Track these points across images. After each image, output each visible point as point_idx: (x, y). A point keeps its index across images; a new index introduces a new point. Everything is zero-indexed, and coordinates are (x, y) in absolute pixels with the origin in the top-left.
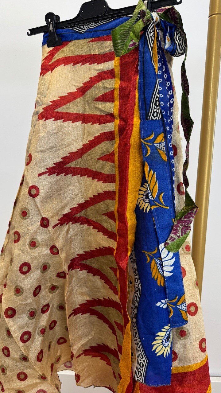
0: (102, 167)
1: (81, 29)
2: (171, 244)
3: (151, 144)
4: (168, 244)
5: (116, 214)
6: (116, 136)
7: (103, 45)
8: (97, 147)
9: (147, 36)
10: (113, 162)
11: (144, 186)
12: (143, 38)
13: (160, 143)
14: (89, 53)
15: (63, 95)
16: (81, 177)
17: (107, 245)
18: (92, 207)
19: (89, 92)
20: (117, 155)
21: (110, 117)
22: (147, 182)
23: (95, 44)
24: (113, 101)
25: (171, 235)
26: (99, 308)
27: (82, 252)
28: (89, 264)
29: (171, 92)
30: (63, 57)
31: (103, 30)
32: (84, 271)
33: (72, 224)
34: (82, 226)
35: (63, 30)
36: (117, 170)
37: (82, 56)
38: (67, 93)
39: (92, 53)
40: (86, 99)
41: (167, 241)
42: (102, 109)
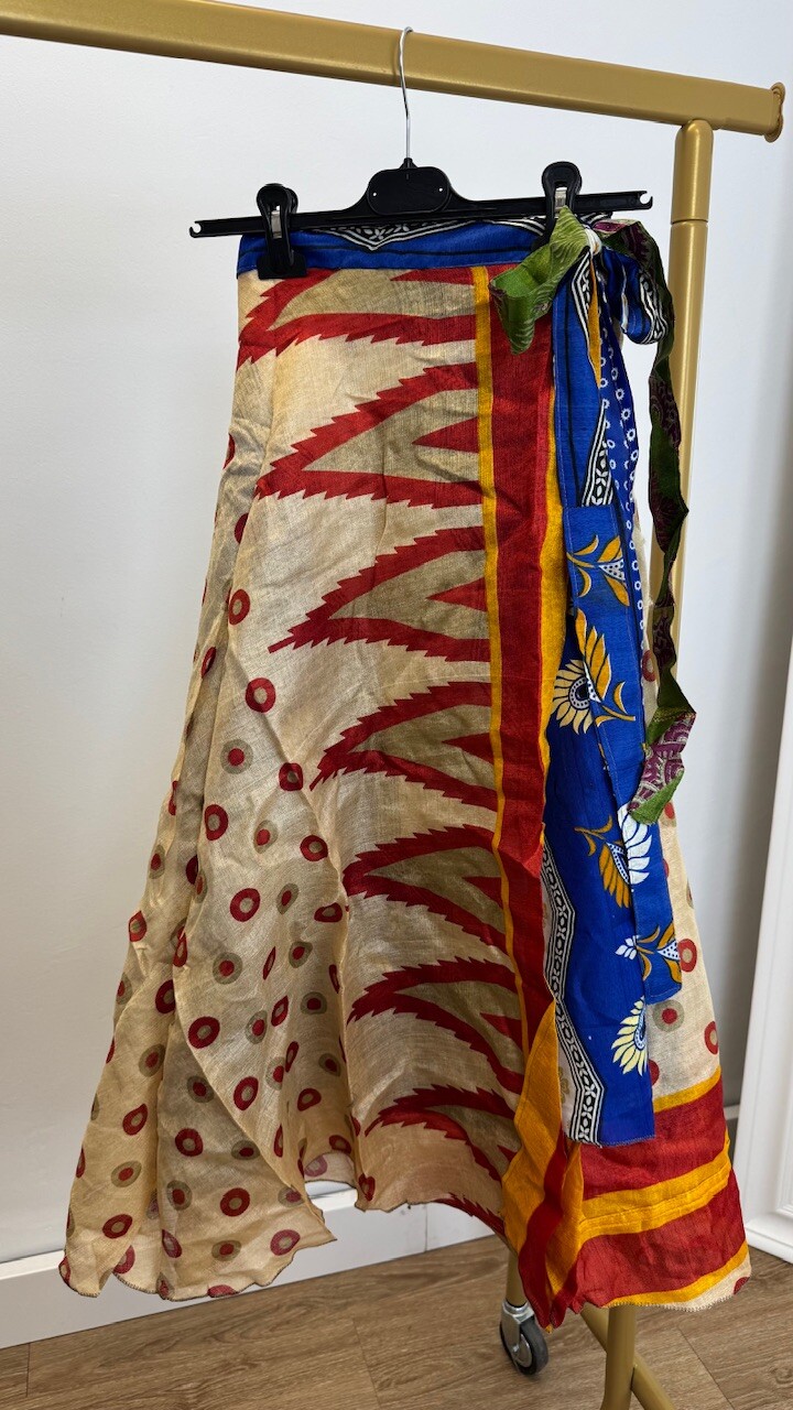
0: (444, 619)
1: (368, 236)
2: (645, 805)
3: (592, 566)
4: (638, 804)
5: (496, 741)
6: (488, 541)
7: (438, 293)
8: (426, 566)
9: (574, 290)
10: (482, 606)
11: (569, 666)
12: (563, 293)
13: (613, 561)
14: (395, 311)
15: (323, 423)
16: (370, 645)
17: (459, 822)
18: (407, 725)
19: (398, 418)
20: (495, 591)
21: (469, 491)
22: (581, 657)
23: (414, 287)
24: (476, 450)
25: (643, 784)
26: (423, 991)
27: (370, 847)
28: (393, 876)
29: (631, 434)
30: (315, 313)
31: (439, 254)
32: (377, 898)
33: (345, 773)
34: (369, 776)
35: (310, 236)
36: (496, 629)
37: (377, 317)
38: (333, 418)
39: (406, 312)
40: (390, 437)
41: (634, 799)
42: (443, 467)
